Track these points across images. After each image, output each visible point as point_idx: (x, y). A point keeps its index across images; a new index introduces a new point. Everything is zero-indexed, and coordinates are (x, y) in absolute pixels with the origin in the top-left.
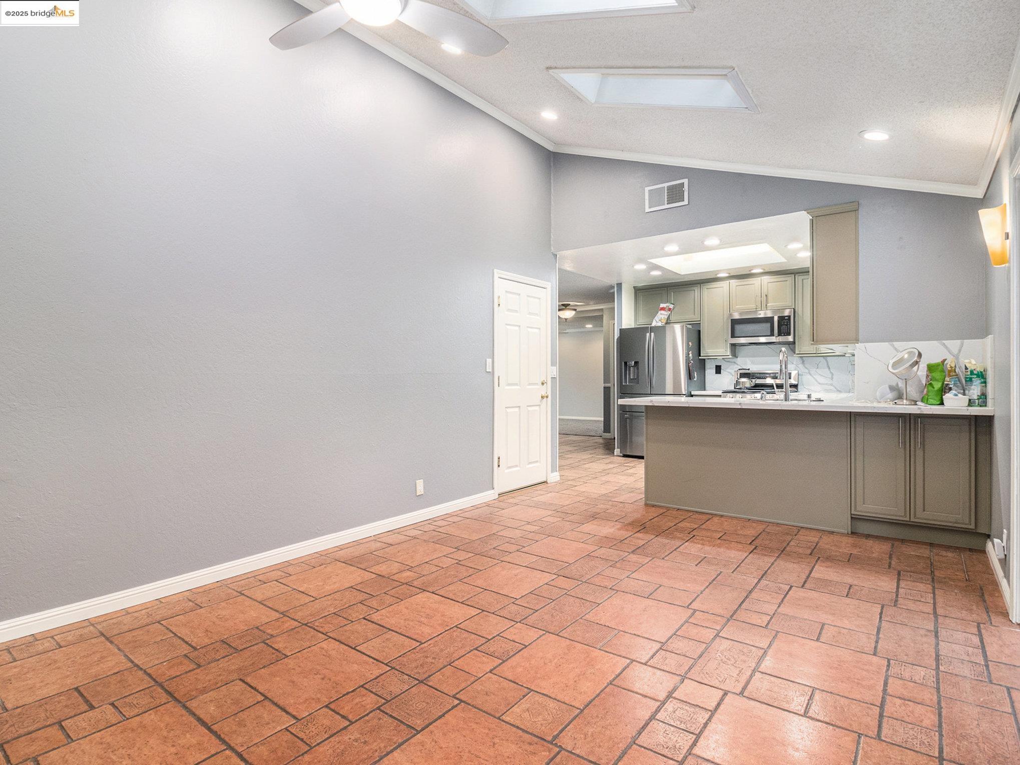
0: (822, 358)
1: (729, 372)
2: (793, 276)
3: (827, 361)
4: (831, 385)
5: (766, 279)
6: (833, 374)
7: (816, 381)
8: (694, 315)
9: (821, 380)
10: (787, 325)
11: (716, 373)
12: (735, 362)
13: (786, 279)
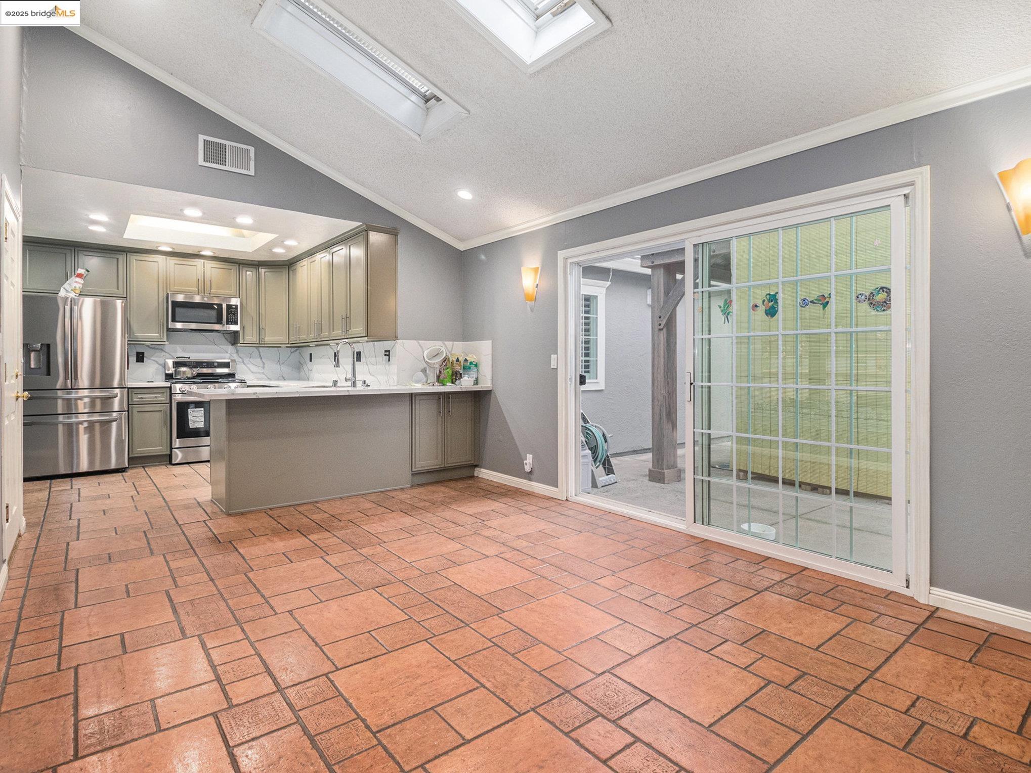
0: (254, 348)
1: (154, 361)
2: (238, 265)
3: (259, 351)
4: (263, 373)
5: (209, 264)
6: (264, 364)
7: (249, 369)
8: (118, 289)
9: (253, 368)
10: (234, 314)
11: (137, 361)
12: (162, 350)
13: (230, 267)
